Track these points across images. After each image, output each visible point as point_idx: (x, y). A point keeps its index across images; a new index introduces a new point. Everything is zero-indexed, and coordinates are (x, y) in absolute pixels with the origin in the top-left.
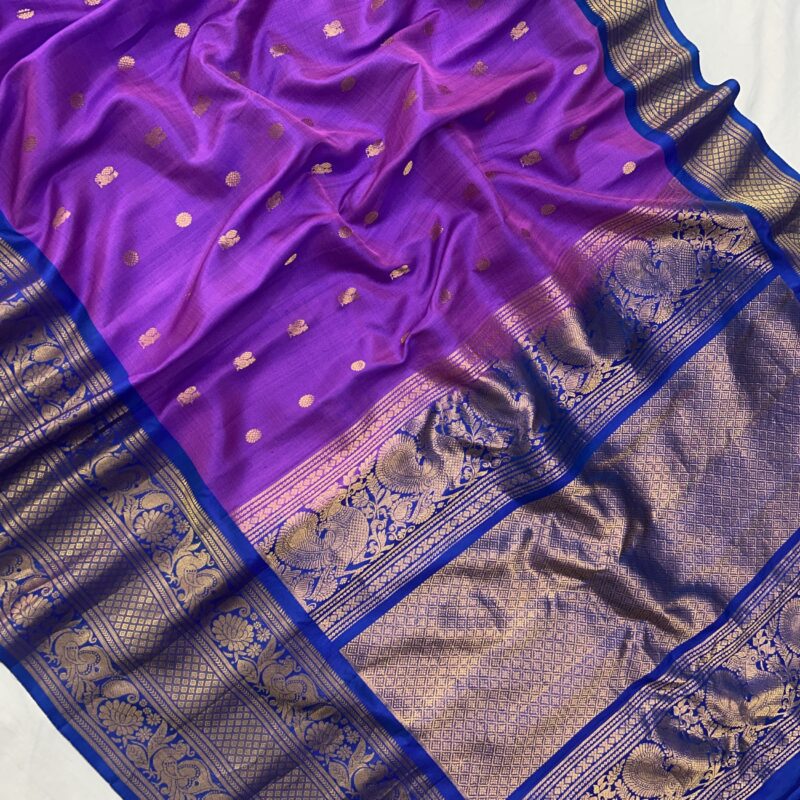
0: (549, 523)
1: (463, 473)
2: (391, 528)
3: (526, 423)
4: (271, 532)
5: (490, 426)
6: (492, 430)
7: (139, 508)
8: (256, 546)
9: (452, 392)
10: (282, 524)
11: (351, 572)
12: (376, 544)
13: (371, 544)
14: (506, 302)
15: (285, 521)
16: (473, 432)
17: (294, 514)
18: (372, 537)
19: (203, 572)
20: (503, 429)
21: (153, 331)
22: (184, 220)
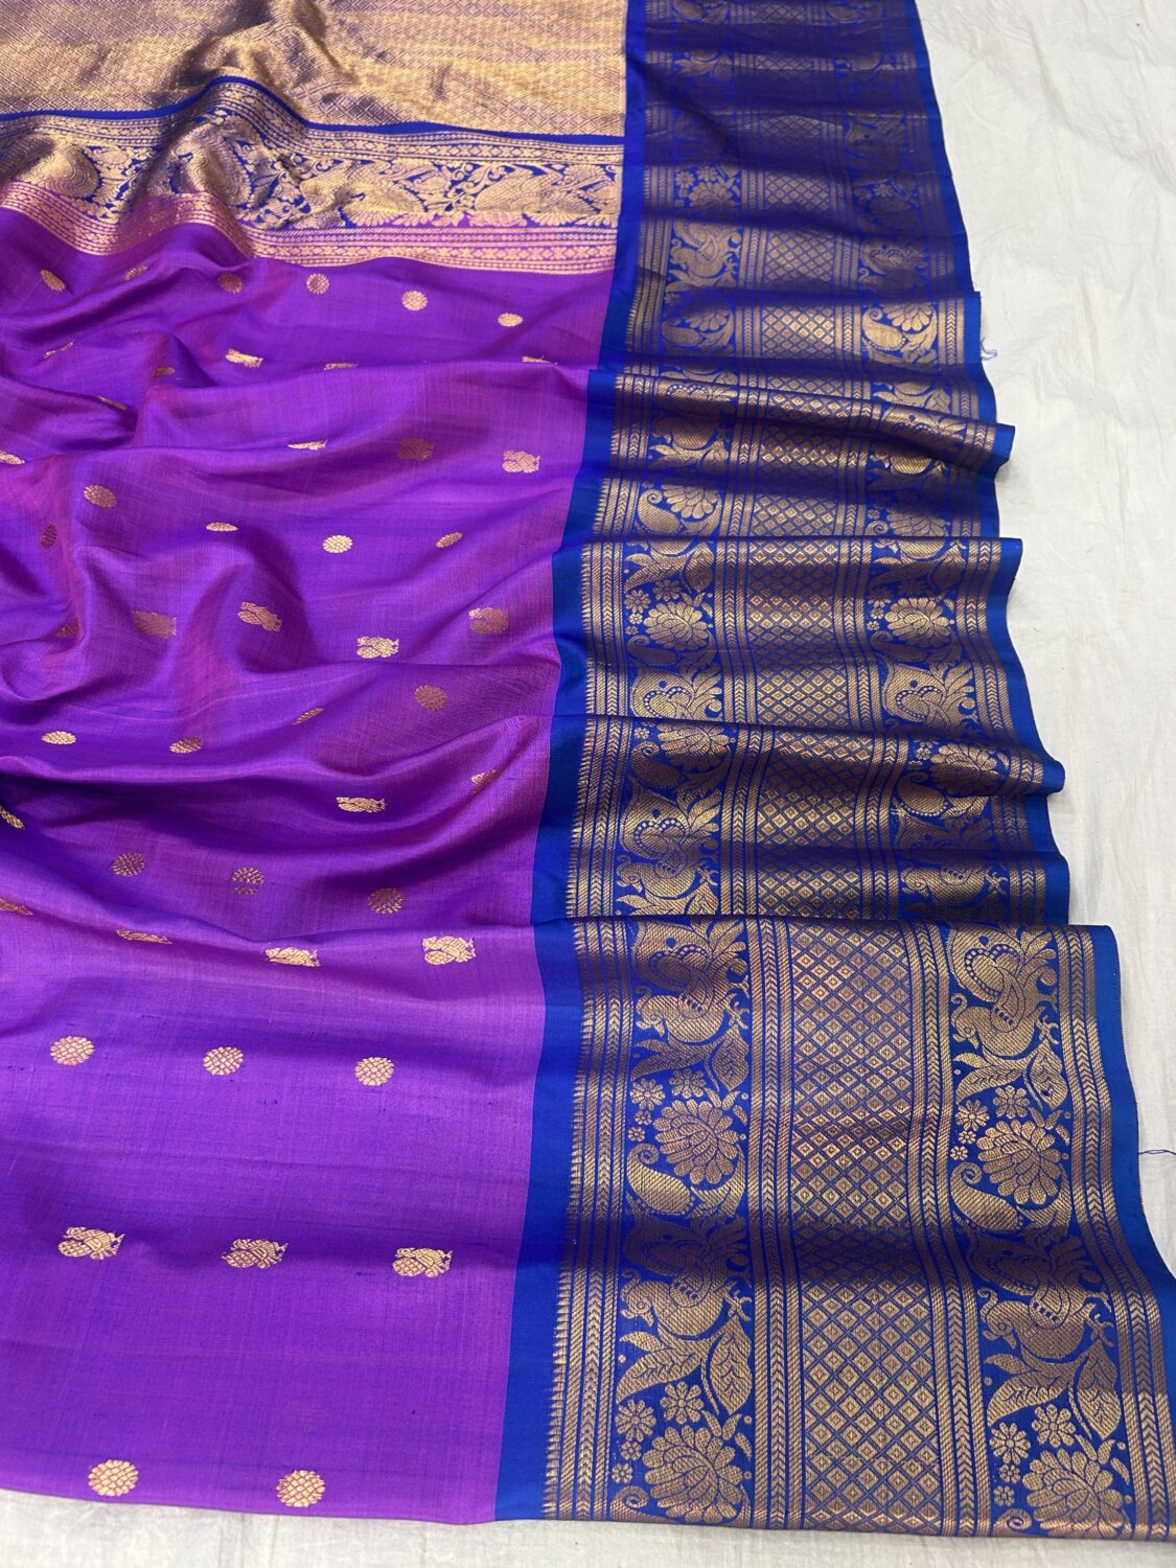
0: (298, 90)
1: (329, 168)
2: (461, 176)
3: (208, 133)
4: (586, 226)
5: (248, 173)
6: (251, 168)
7: (704, 339)
8: (615, 224)
9: (248, 223)
10: (568, 225)
11: (543, 168)
12: (490, 173)
13: (496, 177)
14: (78, 252)
15: (561, 226)
16: (273, 178)
17: (546, 226)
18: (488, 183)
19: (692, 243)
20: (240, 159)
21: (509, 467)
22: (338, 544)
